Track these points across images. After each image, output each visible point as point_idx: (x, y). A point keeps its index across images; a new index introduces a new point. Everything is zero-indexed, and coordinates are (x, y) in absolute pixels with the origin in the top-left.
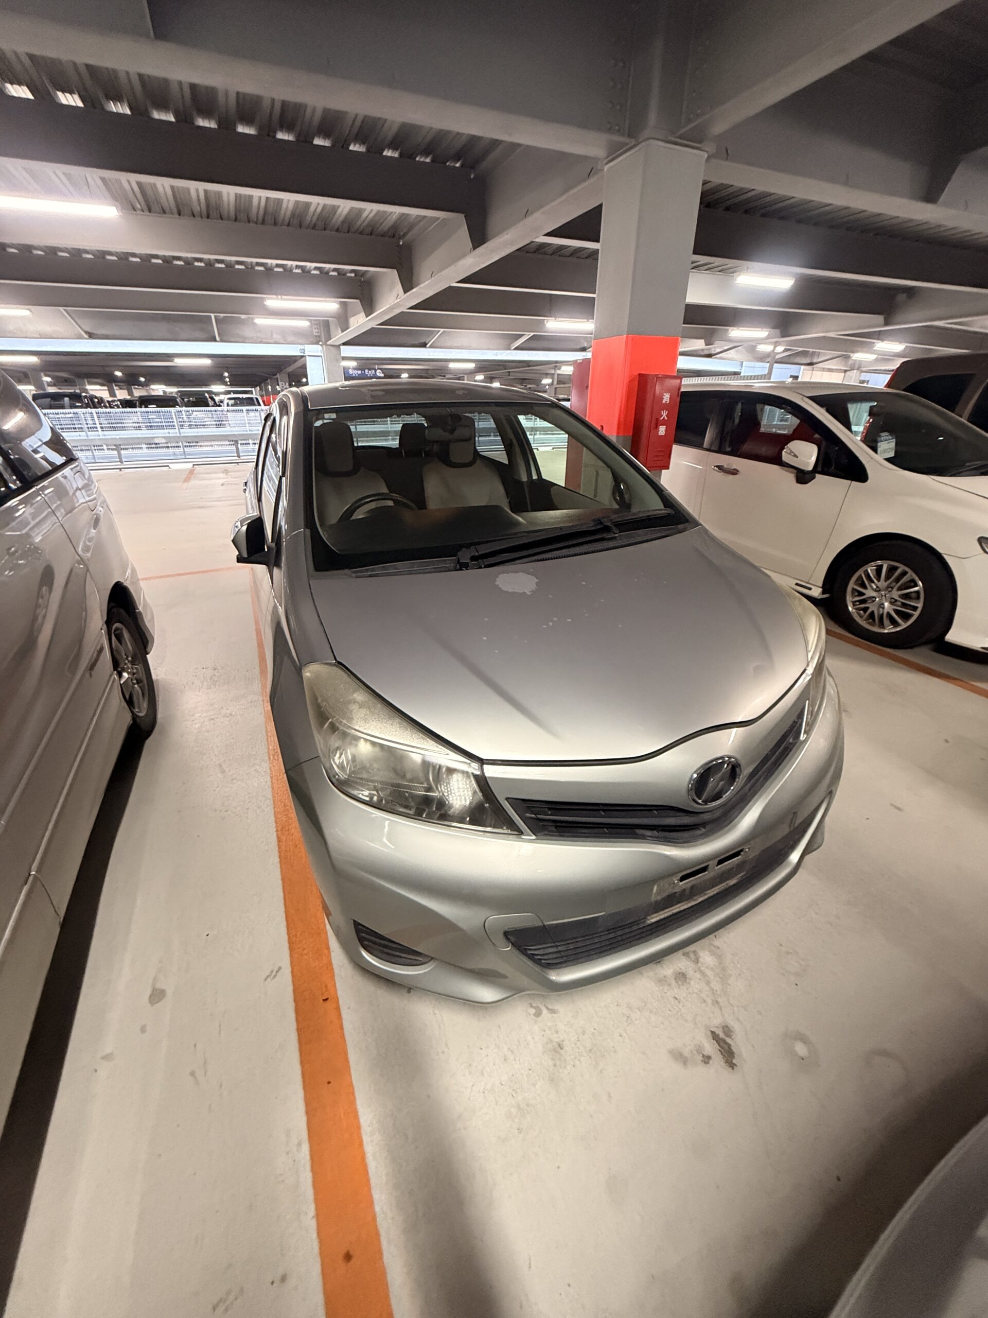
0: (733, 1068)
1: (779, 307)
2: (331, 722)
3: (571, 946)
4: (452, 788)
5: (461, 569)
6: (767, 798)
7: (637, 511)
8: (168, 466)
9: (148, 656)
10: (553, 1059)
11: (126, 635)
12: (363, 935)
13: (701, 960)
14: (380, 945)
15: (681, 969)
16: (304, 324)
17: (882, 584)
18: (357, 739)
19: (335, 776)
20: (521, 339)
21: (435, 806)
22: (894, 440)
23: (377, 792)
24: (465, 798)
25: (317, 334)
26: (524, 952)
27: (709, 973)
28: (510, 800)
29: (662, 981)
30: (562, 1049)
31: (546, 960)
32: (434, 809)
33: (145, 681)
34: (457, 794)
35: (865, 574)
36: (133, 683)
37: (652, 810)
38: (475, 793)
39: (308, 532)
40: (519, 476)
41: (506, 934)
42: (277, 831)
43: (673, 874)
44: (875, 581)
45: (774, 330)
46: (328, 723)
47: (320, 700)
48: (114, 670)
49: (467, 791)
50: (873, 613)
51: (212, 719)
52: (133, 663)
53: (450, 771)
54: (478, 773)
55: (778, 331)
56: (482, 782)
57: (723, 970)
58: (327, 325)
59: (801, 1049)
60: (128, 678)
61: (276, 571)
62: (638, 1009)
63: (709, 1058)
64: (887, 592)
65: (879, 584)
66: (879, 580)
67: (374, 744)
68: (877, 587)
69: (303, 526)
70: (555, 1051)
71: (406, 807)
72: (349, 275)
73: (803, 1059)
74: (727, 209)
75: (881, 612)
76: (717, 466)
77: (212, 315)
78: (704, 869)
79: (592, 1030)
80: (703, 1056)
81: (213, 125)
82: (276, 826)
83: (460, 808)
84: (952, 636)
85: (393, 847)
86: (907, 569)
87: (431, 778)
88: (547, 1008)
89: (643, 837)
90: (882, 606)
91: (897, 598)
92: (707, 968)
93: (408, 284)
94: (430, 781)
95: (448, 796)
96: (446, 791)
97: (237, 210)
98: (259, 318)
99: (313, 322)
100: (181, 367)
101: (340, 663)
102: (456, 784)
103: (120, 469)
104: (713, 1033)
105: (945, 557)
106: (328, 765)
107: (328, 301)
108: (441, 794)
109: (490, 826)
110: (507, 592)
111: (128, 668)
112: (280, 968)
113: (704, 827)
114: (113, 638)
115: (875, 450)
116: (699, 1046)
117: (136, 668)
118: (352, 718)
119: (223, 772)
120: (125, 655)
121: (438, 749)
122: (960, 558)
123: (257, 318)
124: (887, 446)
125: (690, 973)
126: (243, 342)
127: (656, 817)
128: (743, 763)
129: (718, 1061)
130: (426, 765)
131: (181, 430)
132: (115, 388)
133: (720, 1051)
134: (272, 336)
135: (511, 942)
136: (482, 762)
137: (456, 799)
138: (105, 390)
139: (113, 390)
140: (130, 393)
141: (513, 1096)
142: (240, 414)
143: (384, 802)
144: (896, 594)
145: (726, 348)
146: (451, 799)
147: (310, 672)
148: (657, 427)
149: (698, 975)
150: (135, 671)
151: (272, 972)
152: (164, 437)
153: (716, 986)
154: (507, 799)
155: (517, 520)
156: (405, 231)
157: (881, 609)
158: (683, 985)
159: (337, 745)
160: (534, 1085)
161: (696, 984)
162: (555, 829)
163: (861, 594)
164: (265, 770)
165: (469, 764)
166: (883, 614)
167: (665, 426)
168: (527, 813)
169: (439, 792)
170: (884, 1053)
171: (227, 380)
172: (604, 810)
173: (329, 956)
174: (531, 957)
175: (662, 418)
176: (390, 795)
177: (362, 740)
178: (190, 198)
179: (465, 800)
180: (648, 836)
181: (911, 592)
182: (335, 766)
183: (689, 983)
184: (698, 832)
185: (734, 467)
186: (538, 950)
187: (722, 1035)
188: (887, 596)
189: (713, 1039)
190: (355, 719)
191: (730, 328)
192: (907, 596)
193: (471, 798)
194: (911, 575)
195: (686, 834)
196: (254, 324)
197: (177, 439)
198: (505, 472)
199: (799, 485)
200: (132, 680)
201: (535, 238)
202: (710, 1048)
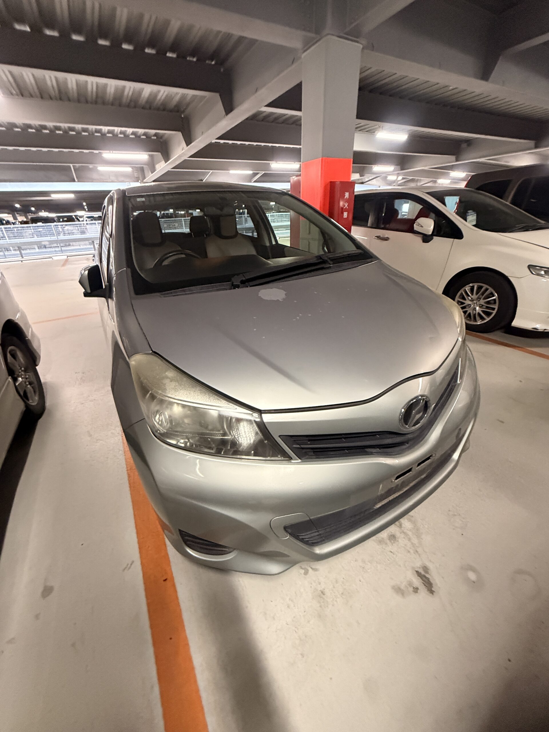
0: (433, 594)
1: (399, 152)
2: (151, 394)
3: (328, 530)
4: (240, 432)
5: (234, 288)
6: (444, 421)
7: (339, 253)
8: (52, 258)
9: (37, 367)
10: (319, 602)
11: (19, 354)
12: (187, 538)
13: (403, 525)
14: (199, 543)
15: (392, 532)
16: (129, 169)
17: (475, 296)
18: (171, 404)
19: (157, 431)
20: (257, 176)
21: (229, 446)
22: (476, 215)
23: (188, 440)
24: (250, 438)
25: (137, 176)
26: (297, 537)
27: (410, 533)
28: (281, 437)
29: (381, 542)
30: (324, 594)
31: (311, 540)
32: (229, 448)
33: (36, 382)
34: (244, 436)
35: (464, 292)
36: (26, 384)
37: (376, 435)
38: (257, 433)
39: (129, 270)
40: (265, 243)
41: (285, 528)
42: (127, 470)
43: (392, 476)
44: (470, 295)
45: (397, 166)
46: (148, 395)
47: (142, 379)
48: (9, 376)
49: (251, 434)
50: (470, 313)
51: (83, 404)
52: (25, 371)
53: (239, 420)
54: (258, 420)
55: (399, 167)
56: (262, 427)
57: (417, 530)
58: (142, 170)
59: (472, 576)
60: (22, 381)
61: (110, 300)
62: (369, 562)
63: (417, 589)
64: (477, 301)
65: (472, 297)
66: (472, 295)
67: (184, 406)
68: (472, 299)
69: (125, 266)
70: (321, 597)
71: (210, 448)
72: (153, 138)
73: (474, 582)
74: (371, 91)
75: (474, 313)
76: (376, 236)
77: (71, 165)
78: (410, 470)
79: (342, 579)
80: (414, 588)
81: (55, 34)
82: (127, 467)
83: (247, 445)
84: (516, 323)
85: (202, 476)
86: (488, 287)
87: (225, 427)
88: (312, 568)
89: (371, 454)
90: (475, 309)
91: (483, 304)
92: (407, 530)
93: (188, 141)
94: (225, 429)
95: (238, 438)
96: (237, 434)
97: (79, 94)
98: (101, 166)
99: (134, 169)
100: (55, 200)
101: (155, 352)
102: (242, 429)
103: (22, 261)
104: (417, 572)
105: (509, 278)
106: (151, 424)
107: (142, 154)
108: (233, 437)
109: (269, 456)
110: (267, 300)
111: (22, 375)
112: (133, 562)
113: (408, 443)
114: (9, 355)
115: (466, 220)
116: (410, 582)
117: (28, 375)
118: (165, 389)
119: (90, 436)
120: (19, 366)
121: (229, 406)
122: (518, 278)
123: (99, 166)
124: (472, 218)
125: (398, 534)
126: (92, 182)
127: (379, 439)
128: (431, 399)
129: (423, 590)
130: (221, 418)
131: (58, 237)
132: (17, 215)
133: (423, 583)
134: (109, 177)
135: (289, 533)
136: (260, 412)
137: (244, 440)
138: (11, 217)
139: (16, 217)
140: (27, 217)
141: (296, 631)
142: (94, 226)
143: (194, 446)
144: (482, 302)
145: (371, 178)
146: (240, 440)
147: (134, 360)
148: (342, 213)
149: (402, 536)
150: (27, 377)
151: (128, 565)
152: (48, 241)
153: (415, 541)
154: (280, 436)
155: (268, 263)
156: (184, 108)
157: (474, 311)
158: (394, 543)
159: (157, 408)
160: (309, 622)
161: (402, 541)
162: (313, 454)
163: (463, 303)
164: (118, 432)
165: (252, 414)
166: (475, 314)
167: (347, 212)
168: (293, 445)
169: (232, 436)
170: (520, 572)
171: (86, 207)
172: (345, 438)
173: (166, 550)
174: (302, 540)
175: (345, 207)
176: (198, 441)
177: (175, 405)
178: (46, 83)
179: (250, 440)
180: (375, 453)
181: (490, 300)
182: (156, 423)
183: (398, 541)
184: (404, 447)
185: (386, 236)
186: (306, 536)
187: (423, 573)
188: (477, 303)
189: (418, 576)
190: (168, 389)
191: (373, 166)
192: (488, 303)
193: (254, 438)
194: (491, 290)
195: (397, 449)
196: (98, 171)
197: (56, 242)
198: (255, 242)
199: (424, 243)
200: (25, 382)
201: (260, 108)
202: (417, 582)
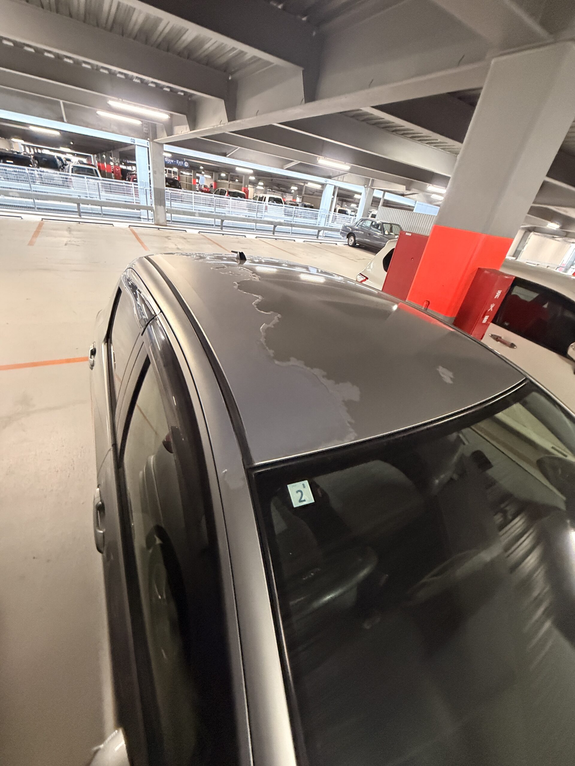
16: (137, 122)
20: (291, 164)
25: (146, 132)
58: (155, 127)
72: (179, 93)
76: (494, 335)
77: (61, 102)
93: (232, 116)
99: (144, 124)
100: (35, 132)
107: (161, 112)
123: (99, 110)
134: (110, 126)
142: (82, 180)
148: (483, 317)
167: (488, 316)
175: (489, 310)
185: (511, 341)
196: (97, 115)
